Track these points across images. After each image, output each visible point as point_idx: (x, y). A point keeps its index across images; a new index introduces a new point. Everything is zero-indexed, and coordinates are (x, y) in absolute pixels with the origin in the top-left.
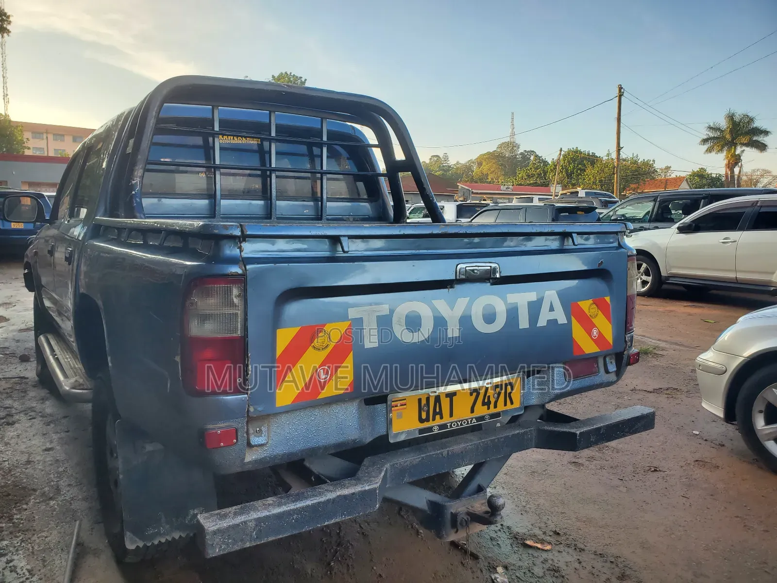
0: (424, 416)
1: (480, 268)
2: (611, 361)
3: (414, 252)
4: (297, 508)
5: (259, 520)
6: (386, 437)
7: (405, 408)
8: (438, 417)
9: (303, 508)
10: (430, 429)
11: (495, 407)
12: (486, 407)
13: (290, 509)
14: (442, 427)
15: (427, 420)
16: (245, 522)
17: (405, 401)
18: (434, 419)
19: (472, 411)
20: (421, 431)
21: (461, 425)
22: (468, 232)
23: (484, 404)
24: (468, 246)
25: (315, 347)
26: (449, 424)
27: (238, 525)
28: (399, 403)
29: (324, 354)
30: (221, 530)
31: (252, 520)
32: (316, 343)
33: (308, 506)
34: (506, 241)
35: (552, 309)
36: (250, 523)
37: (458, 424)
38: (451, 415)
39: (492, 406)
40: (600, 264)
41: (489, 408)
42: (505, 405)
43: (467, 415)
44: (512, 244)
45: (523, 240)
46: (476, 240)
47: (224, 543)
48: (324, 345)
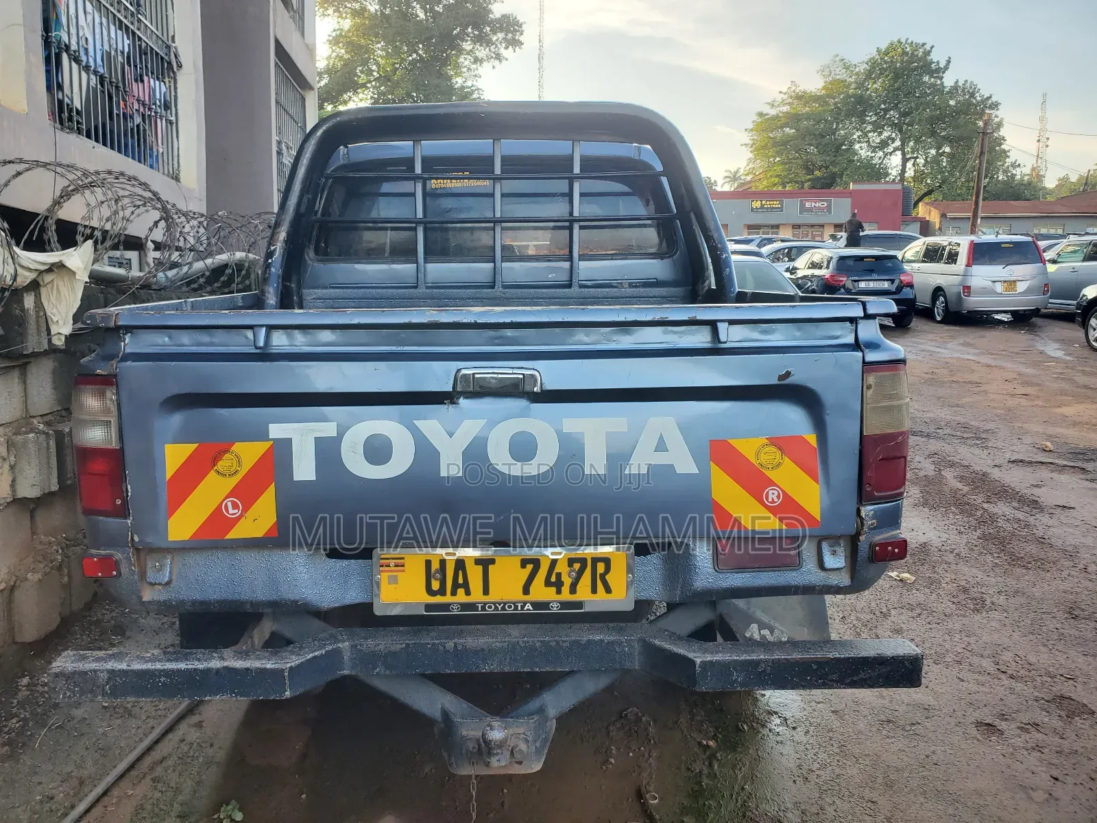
0: (436, 585)
1: (500, 376)
2: (835, 548)
3: (394, 348)
4: (165, 670)
5: (112, 672)
6: (369, 606)
7: (403, 571)
8: (461, 591)
9: (172, 670)
10: (446, 607)
11: (573, 589)
12: (554, 589)
13: (155, 669)
14: (465, 606)
15: (442, 592)
16: (95, 671)
17: (402, 561)
18: (454, 593)
19: (526, 590)
20: (429, 607)
21: (503, 608)
22: (478, 321)
23: (548, 583)
24: (496, 341)
25: (219, 472)
26: (480, 605)
27: (86, 673)
28: (392, 563)
29: (233, 481)
30: (65, 674)
31: (104, 671)
32: (220, 465)
33: (179, 671)
34: (572, 335)
35: (661, 447)
36: (102, 675)
37: (496, 607)
38: (486, 591)
39: (566, 589)
40: (781, 378)
41: (559, 592)
42: (594, 591)
43: (516, 594)
44: (586, 339)
45: (614, 333)
46: (509, 333)
47: (70, 690)
48: (232, 470)
